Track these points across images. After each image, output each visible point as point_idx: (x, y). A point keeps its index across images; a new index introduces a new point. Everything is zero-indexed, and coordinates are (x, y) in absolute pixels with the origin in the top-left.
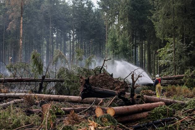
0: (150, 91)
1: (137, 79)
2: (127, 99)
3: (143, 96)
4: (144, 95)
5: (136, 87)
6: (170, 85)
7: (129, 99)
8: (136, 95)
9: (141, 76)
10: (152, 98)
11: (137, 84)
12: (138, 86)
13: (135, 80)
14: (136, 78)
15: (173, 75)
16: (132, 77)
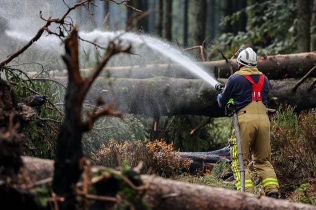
0: (158, 149)
1: (101, 66)
2: (29, 197)
3: (139, 183)
4: (143, 171)
5: (94, 118)
6: (290, 110)
7: (44, 202)
8: (93, 174)
9: (125, 46)
10: (192, 195)
11: (100, 102)
12: (106, 113)
13: (86, 70)
14: (93, 58)
15: (293, 49)
16: (67, 49)
